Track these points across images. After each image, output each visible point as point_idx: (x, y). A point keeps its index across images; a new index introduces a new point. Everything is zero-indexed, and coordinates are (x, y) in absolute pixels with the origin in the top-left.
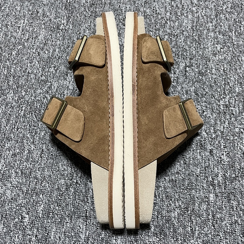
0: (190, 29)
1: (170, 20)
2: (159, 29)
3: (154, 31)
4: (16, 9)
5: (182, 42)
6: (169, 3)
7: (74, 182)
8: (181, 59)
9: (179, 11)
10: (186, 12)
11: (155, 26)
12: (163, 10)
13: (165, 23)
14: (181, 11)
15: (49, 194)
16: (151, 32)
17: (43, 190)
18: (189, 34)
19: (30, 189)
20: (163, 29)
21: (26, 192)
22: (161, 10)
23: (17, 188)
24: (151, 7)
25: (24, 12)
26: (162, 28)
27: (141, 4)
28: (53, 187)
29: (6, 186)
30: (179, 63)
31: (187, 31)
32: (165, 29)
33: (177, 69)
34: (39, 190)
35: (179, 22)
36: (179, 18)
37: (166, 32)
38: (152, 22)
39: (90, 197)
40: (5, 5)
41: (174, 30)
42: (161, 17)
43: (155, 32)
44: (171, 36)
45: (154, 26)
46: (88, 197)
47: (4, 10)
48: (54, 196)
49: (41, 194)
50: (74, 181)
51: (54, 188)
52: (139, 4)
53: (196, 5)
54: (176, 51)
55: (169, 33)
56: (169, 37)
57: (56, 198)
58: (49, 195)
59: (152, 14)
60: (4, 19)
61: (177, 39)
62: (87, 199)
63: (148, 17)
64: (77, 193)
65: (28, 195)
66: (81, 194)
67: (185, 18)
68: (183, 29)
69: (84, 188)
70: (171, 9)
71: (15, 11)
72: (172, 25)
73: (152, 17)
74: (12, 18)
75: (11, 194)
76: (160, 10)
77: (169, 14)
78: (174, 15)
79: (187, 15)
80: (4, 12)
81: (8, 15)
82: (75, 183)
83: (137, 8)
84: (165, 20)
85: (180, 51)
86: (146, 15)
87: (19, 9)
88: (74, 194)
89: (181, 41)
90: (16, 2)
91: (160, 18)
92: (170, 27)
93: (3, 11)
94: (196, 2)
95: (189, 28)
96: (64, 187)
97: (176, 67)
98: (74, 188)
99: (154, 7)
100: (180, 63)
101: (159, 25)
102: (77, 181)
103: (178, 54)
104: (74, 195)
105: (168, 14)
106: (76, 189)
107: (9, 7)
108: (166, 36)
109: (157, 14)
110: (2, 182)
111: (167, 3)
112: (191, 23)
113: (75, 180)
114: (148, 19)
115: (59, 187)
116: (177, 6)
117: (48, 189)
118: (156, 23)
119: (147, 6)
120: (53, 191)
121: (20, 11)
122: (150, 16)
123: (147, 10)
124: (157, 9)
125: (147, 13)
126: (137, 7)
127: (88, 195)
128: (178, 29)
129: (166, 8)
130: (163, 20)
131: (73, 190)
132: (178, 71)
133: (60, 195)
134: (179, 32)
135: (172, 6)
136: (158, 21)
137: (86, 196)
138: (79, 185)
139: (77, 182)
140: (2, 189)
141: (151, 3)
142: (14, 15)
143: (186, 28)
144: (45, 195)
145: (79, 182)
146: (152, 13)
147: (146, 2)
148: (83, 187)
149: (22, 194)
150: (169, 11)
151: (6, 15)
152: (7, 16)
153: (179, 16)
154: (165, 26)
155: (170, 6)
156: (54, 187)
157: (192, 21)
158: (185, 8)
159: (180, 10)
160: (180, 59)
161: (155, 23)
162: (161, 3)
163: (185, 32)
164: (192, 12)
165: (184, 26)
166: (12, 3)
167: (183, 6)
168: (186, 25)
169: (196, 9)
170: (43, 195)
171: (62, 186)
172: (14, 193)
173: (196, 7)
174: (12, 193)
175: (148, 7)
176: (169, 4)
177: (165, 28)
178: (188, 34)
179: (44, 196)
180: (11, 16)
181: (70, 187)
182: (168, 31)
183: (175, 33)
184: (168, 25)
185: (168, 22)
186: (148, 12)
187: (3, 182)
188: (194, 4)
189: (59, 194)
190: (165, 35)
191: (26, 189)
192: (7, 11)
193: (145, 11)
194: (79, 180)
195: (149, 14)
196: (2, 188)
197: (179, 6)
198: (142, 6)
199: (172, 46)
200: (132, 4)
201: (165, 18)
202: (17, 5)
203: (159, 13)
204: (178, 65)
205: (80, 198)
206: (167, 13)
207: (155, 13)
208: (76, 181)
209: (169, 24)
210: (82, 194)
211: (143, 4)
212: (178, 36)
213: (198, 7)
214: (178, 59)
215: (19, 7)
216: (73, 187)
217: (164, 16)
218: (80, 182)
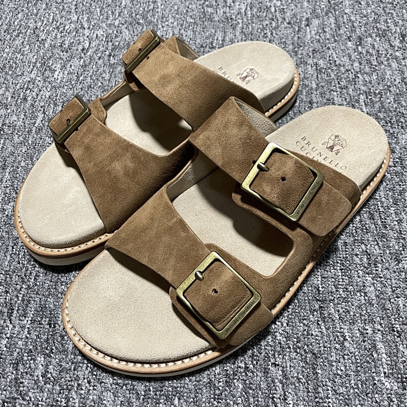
0: (399, 82)
1: (361, 72)
2: (347, 87)
3: (338, 90)
4: (103, 78)
5: (392, 103)
6: (354, 49)
7: (240, 367)
8: (398, 128)
9: (373, 58)
10: (385, 59)
11: (339, 83)
12: (346, 59)
13: (354, 77)
14: (377, 59)
15: (192, 396)
16: (334, 92)
17: (179, 389)
18: (401, 89)
19: (151, 388)
20: (353, 87)
21: (144, 396)
22: (342, 59)
23: (124, 387)
24: (325, 57)
25: (116, 81)
26: (352, 85)
27: (308, 54)
28: (198, 381)
29: (103, 384)
30: (396, 135)
31: (395, 85)
32: (356, 86)
33: (395, 145)
34: (170, 389)
35: (377, 73)
36: (377, 68)
37: (360, 91)
38: (332, 77)
39: (280, 399)
40: (84, 74)
41: (373, 87)
42: (345, 70)
43: (341, 92)
44: (371, 96)
45: (337, 82)
46: (275, 399)
47: (84, 80)
48: (204, 400)
49: (176, 398)
50: (240, 365)
51: (201, 383)
52: (304, 54)
53: (398, 48)
54: (384, 117)
55: (366, 92)
56: (367, 98)
57: (207, 404)
58: (194, 399)
59: (329, 67)
60: (84, 93)
61: (382, 99)
62: (274, 402)
63: (323, 71)
64: (251, 391)
65: (150, 401)
66: (260, 393)
67: (386, 67)
68: (389, 84)
69: (263, 378)
70: (358, 57)
71: (101, 80)
72: (367, 80)
73: (329, 71)
74: (97, 91)
75: (114, 402)
76: (340, 59)
77: (358, 65)
78: (366, 65)
79: (388, 64)
80: (84, 83)
81: (90, 87)
82: (242, 371)
83: (302, 60)
84: (353, 72)
85: (392, 117)
86: (318, 68)
87: (107, 77)
88: (244, 393)
89: (389, 101)
90: (102, 68)
91: (344, 72)
92: (366, 83)
93: (82, 82)
94: (398, 44)
95: (397, 81)
96: (221, 380)
97: (393, 141)
98: (243, 380)
99: (329, 57)
100: (399, 135)
101: (344, 81)
102: (246, 364)
103: (390, 122)
104: (244, 397)
105: (356, 64)
106: (247, 382)
107: (91, 76)
108: (361, 95)
109: (336, 65)
110: (94, 377)
111: (351, 49)
112: (399, 74)
113: (241, 362)
114: (324, 73)
115: (210, 380)
116: (368, 52)
117: (190, 386)
118: (339, 79)
119: (318, 55)
120: (200, 389)
121: (109, 80)
122: (325, 69)
123: (319, 62)
124: (336, 59)
125: (321, 66)
126: (301, 58)
127: (275, 394)
128: (378, 84)
129: (350, 57)
130: (350, 73)
131: (240, 385)
132: (398, 147)
133: (216, 397)
134: (382, 88)
135: (361, 53)
136: (342, 76)
137: (271, 396)
138: (253, 372)
139: (246, 368)
140: (95, 391)
141: (323, 52)
142: (100, 86)
143: (392, 81)
144: (185, 398)
145: (252, 366)
146: (329, 64)
147: (315, 51)
148: (260, 378)
149: (137, 399)
150: (356, 60)
151: (86, 87)
152: (88, 89)
153: (376, 66)
154: (355, 82)
155: (356, 53)
156: (200, 380)
157: (399, 71)
158: (382, 54)
159: (375, 57)
160: (395, 128)
161: (337, 79)
162: (339, 50)
163: (392, 88)
164: (396, 58)
165: (388, 79)
166: (95, 70)
167: (378, 51)
168: (392, 77)
169: (402, 54)
170: (179, 399)
171: (217, 376)
172: (120, 399)
173: (400, 52)
174: (117, 399)
175: (319, 57)
176: (353, 51)
177: (356, 84)
178: (398, 90)
179: (182, 401)
180: (95, 88)
181: (234, 379)
182: (362, 88)
183: (376, 90)
184: (360, 80)
185: (359, 75)
186: (322, 64)
187: (96, 375)
188: (396, 47)
189: (212, 396)
190: (359, 95)
191: (143, 388)
192: (89, 81)
193: (316, 63)
194: (250, 362)
195: (325, 67)
196: (95, 388)
197: (371, 52)
198: (310, 57)
199: (376, 110)
200: (293, 56)
201: (352, 70)
202: (104, 71)
203: (340, 65)
204: (395, 138)
205: (258, 401)
206: (353, 62)
207: (333, 64)
208: (244, 366)
209: (362, 78)
210: (262, 393)
211: (311, 54)
212: (382, 95)
213: (404, 51)
214: (392, 128)
215: (108, 74)
216: (241, 377)
217: (350, 67)
218: (254, 367)
